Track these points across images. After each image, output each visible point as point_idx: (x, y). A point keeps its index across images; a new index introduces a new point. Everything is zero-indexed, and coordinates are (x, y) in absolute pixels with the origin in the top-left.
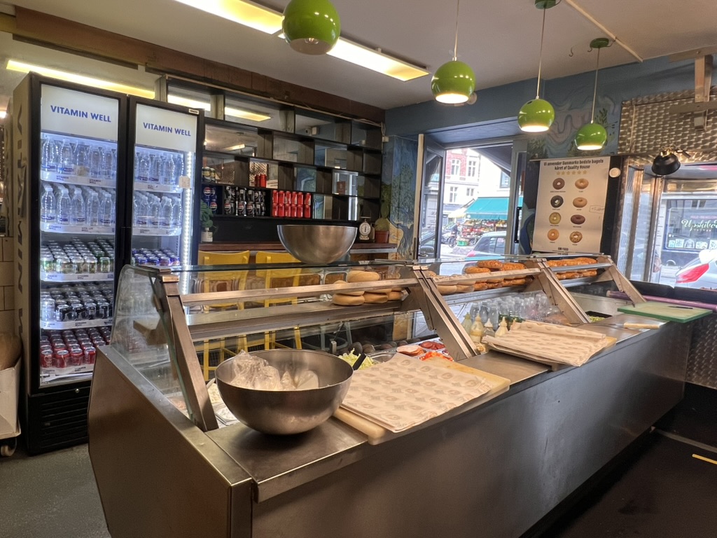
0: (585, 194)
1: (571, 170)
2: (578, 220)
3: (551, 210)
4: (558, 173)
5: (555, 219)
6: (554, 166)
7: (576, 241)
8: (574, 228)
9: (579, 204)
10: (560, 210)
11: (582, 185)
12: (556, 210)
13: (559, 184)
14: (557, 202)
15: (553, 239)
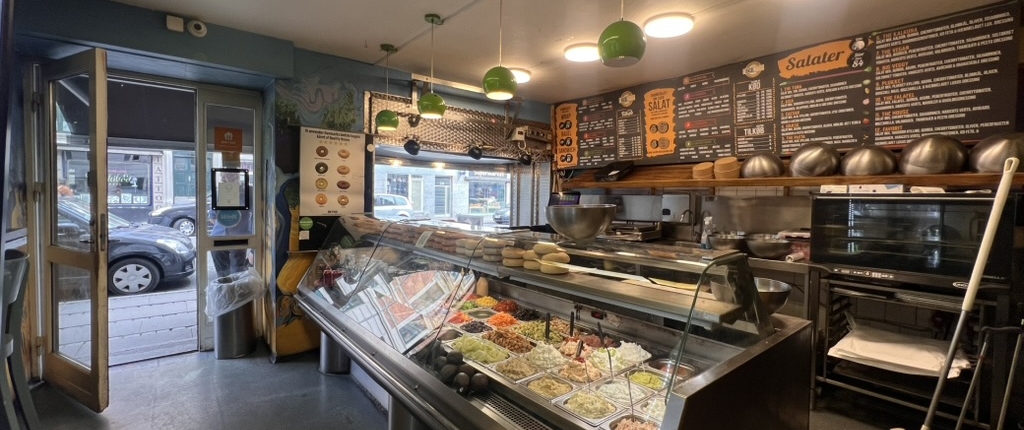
0: (347, 163)
1: (333, 141)
2: (343, 185)
3: (316, 176)
4: (321, 142)
5: (321, 185)
6: (316, 135)
7: (344, 204)
8: (340, 192)
9: (343, 171)
10: (325, 176)
11: (344, 155)
12: (322, 176)
13: (322, 152)
14: (321, 168)
15: (322, 203)
